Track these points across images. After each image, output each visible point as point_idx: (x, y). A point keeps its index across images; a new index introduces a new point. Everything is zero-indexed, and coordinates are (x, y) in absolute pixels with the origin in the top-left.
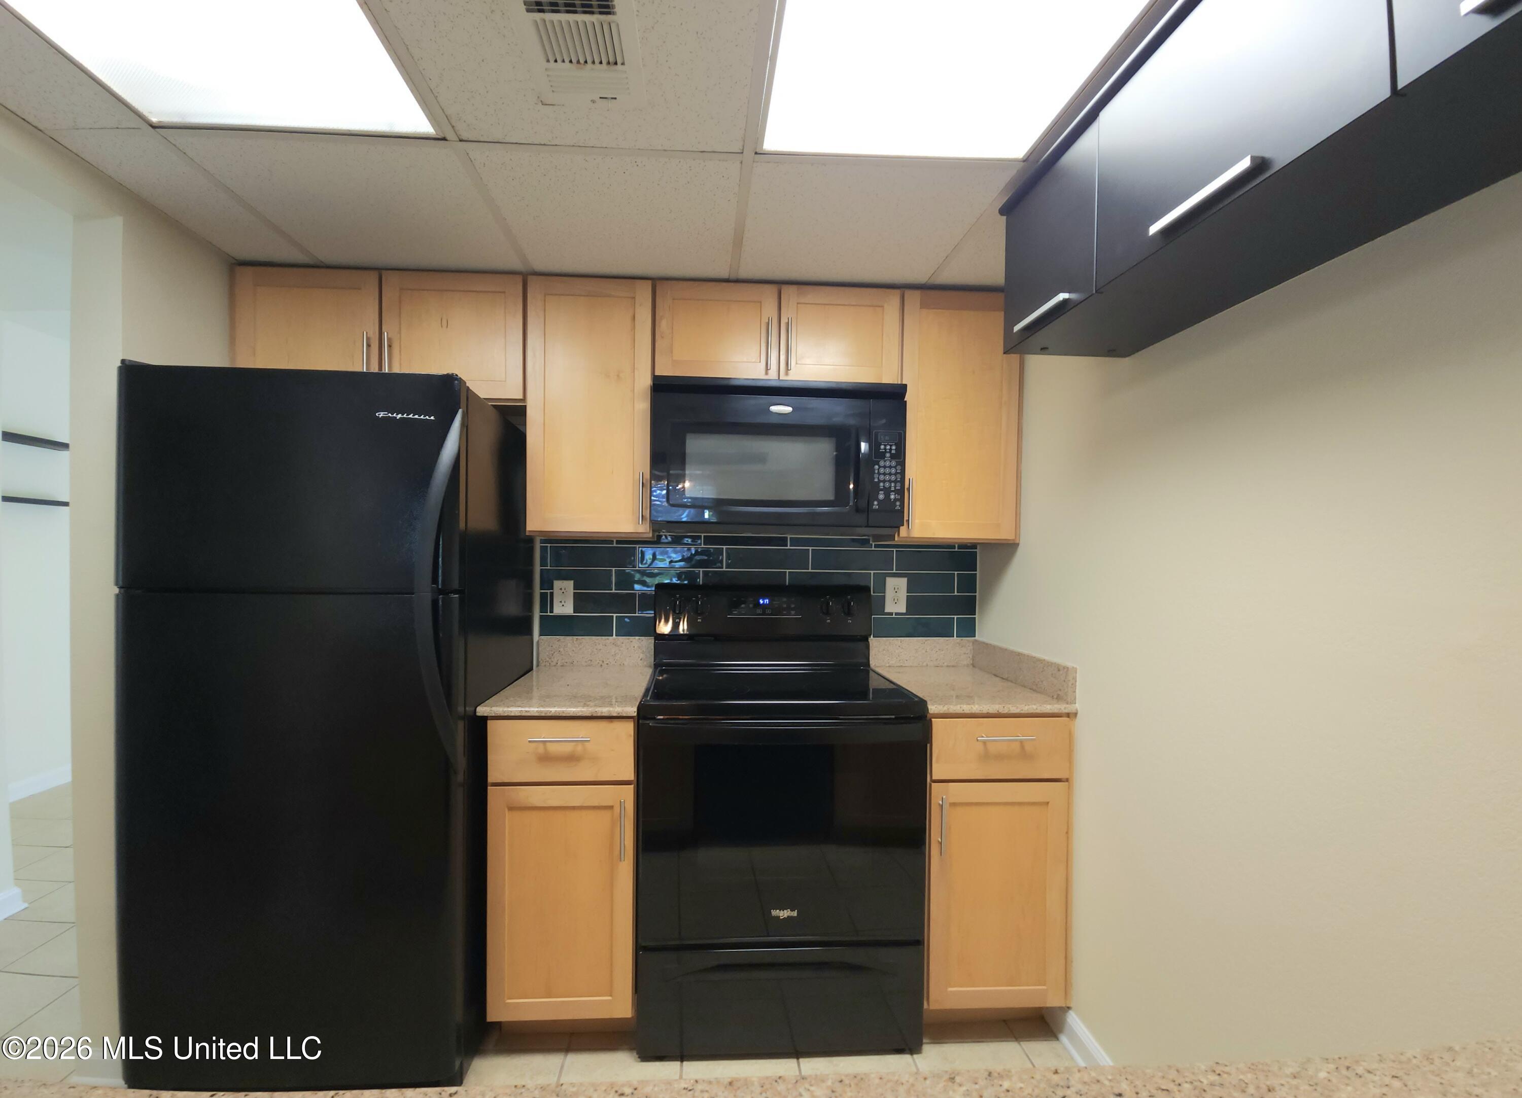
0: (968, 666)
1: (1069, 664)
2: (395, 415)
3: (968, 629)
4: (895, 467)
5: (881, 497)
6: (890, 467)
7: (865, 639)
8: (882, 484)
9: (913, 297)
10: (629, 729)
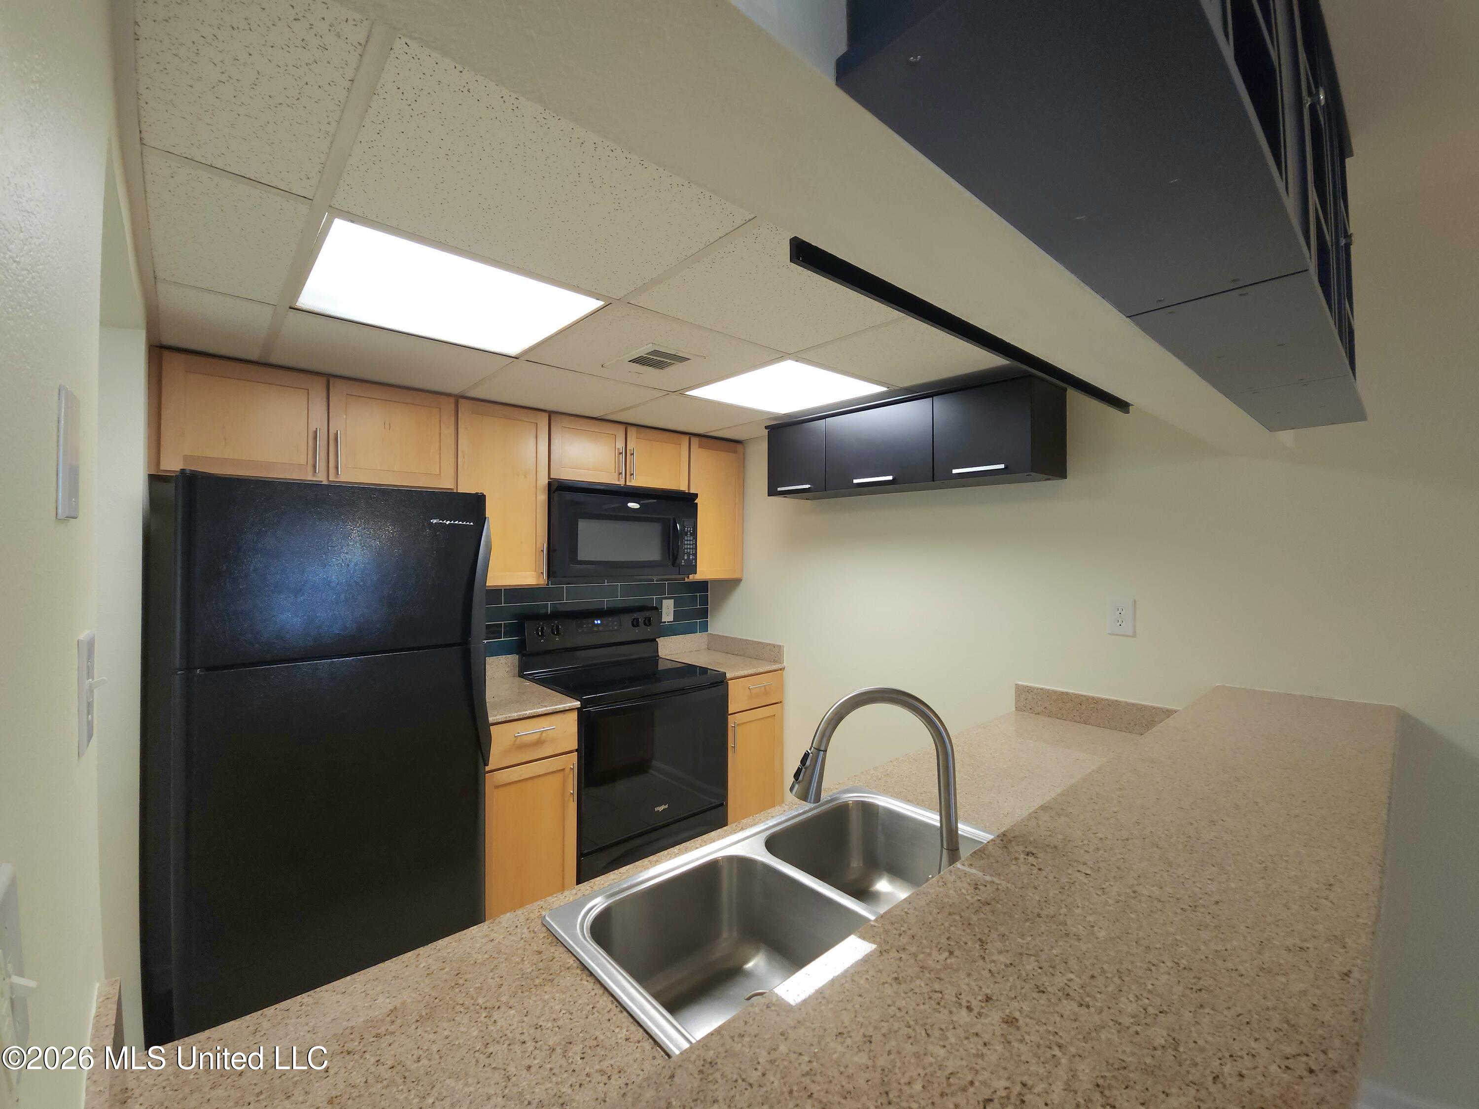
0: (705, 649)
1: (780, 644)
2: (445, 522)
3: (704, 628)
4: (692, 540)
5: (686, 558)
6: (690, 540)
7: (654, 640)
8: (686, 550)
9: (695, 441)
10: (574, 716)
